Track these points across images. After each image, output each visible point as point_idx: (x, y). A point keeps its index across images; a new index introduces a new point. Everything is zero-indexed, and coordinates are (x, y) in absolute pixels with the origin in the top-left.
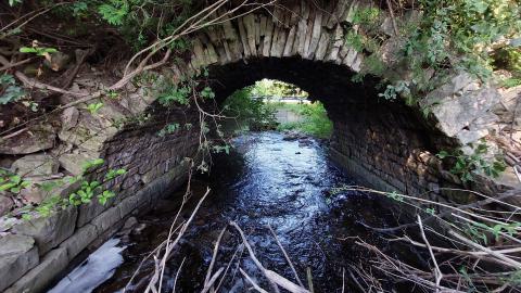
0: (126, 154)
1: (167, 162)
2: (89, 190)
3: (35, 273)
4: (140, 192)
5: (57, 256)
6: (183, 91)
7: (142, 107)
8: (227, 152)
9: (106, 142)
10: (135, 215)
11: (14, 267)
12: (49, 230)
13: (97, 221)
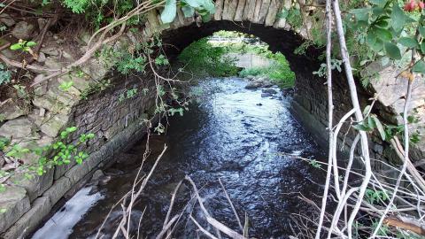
0: (90, 115)
1: (127, 117)
2: (67, 152)
3: (29, 215)
4: (104, 147)
5: (43, 203)
6: (138, 60)
7: (103, 72)
8: (182, 114)
9: (73, 107)
10: (100, 168)
11: (14, 210)
12: (36, 182)
13: (69, 174)
